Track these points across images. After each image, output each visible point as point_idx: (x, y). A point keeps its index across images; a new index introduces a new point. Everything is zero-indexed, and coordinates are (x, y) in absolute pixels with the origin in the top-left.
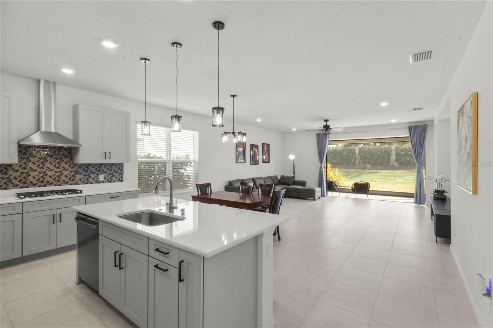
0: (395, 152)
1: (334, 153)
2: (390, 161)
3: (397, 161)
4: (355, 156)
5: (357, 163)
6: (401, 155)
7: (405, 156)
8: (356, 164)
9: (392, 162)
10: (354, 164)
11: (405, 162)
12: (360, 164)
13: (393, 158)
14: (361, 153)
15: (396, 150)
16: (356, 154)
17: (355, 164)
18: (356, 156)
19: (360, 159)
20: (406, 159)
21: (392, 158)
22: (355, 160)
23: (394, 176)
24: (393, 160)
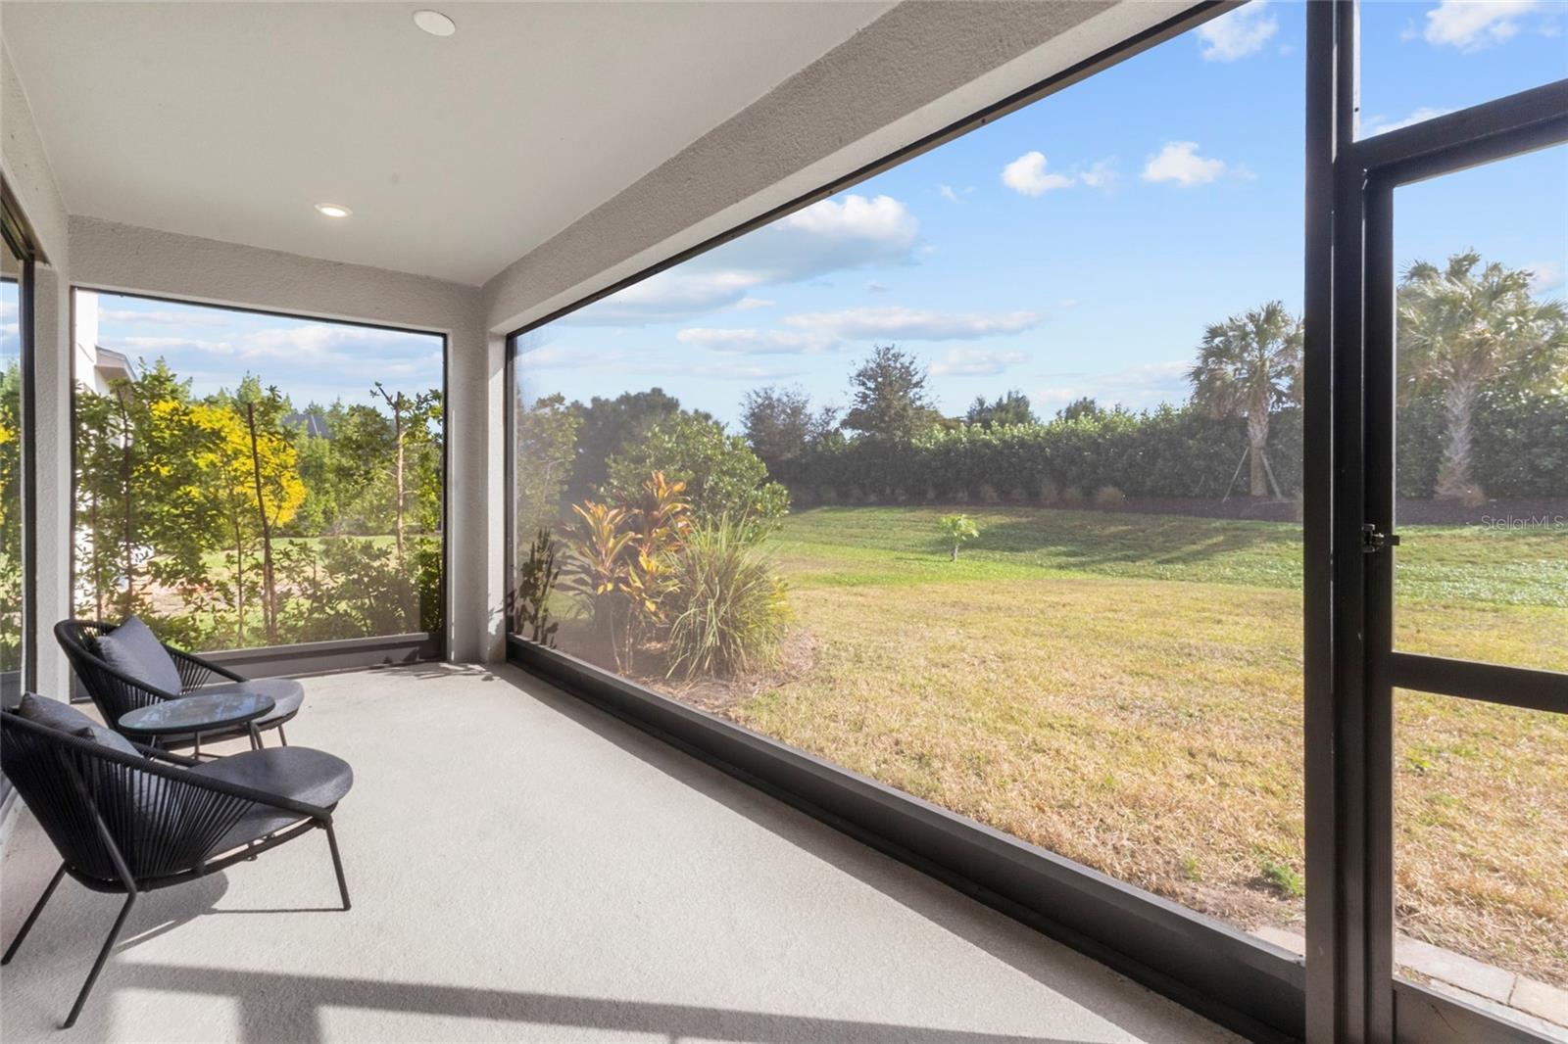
0: (1470, 429)
1: (1143, 444)
2: (1439, 477)
3: (1476, 475)
4: (1249, 455)
5: (1258, 489)
6: (1507, 443)
7: (1527, 447)
8: (1254, 493)
9: (1447, 484)
10: (1241, 494)
11: (1531, 483)
12: (1271, 492)
13: (1456, 459)
14: (1276, 442)
15: (1475, 421)
16: (1249, 444)
17: (1248, 493)
18: (1253, 457)
19: (1274, 470)
20: (1537, 462)
21: (1449, 459)
22: (1248, 474)
23: (1441, 560)
24: (1452, 472)
